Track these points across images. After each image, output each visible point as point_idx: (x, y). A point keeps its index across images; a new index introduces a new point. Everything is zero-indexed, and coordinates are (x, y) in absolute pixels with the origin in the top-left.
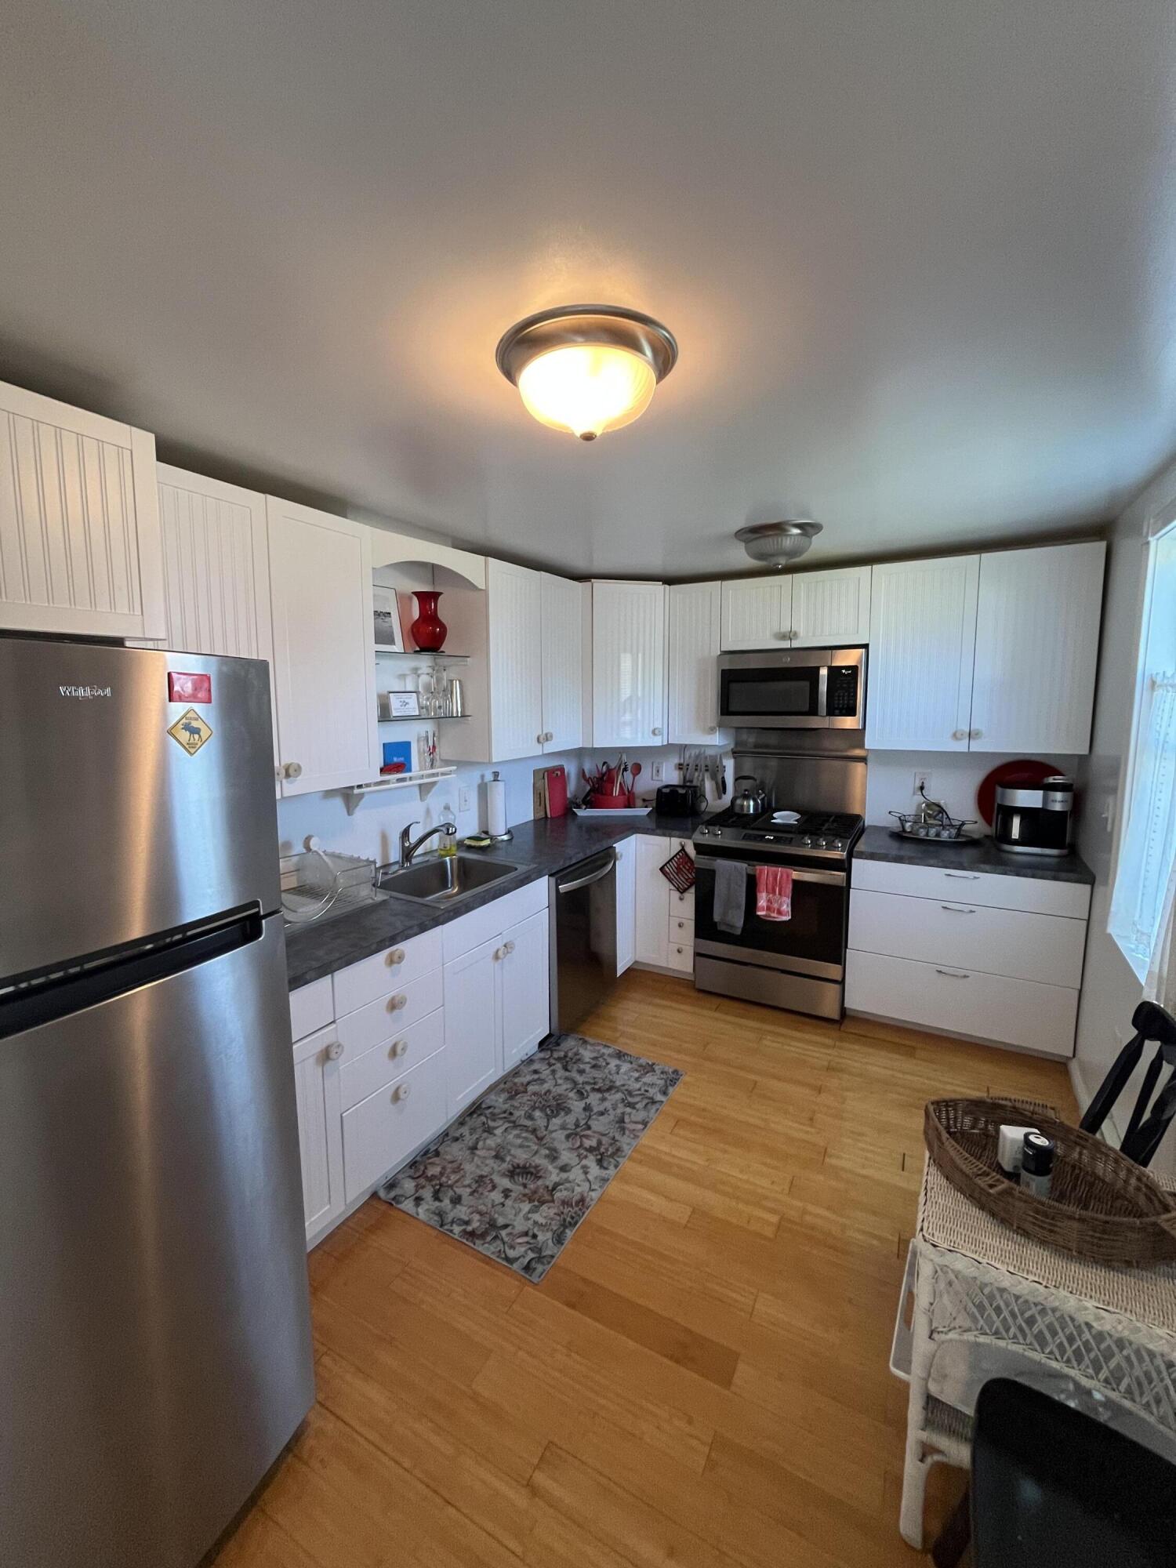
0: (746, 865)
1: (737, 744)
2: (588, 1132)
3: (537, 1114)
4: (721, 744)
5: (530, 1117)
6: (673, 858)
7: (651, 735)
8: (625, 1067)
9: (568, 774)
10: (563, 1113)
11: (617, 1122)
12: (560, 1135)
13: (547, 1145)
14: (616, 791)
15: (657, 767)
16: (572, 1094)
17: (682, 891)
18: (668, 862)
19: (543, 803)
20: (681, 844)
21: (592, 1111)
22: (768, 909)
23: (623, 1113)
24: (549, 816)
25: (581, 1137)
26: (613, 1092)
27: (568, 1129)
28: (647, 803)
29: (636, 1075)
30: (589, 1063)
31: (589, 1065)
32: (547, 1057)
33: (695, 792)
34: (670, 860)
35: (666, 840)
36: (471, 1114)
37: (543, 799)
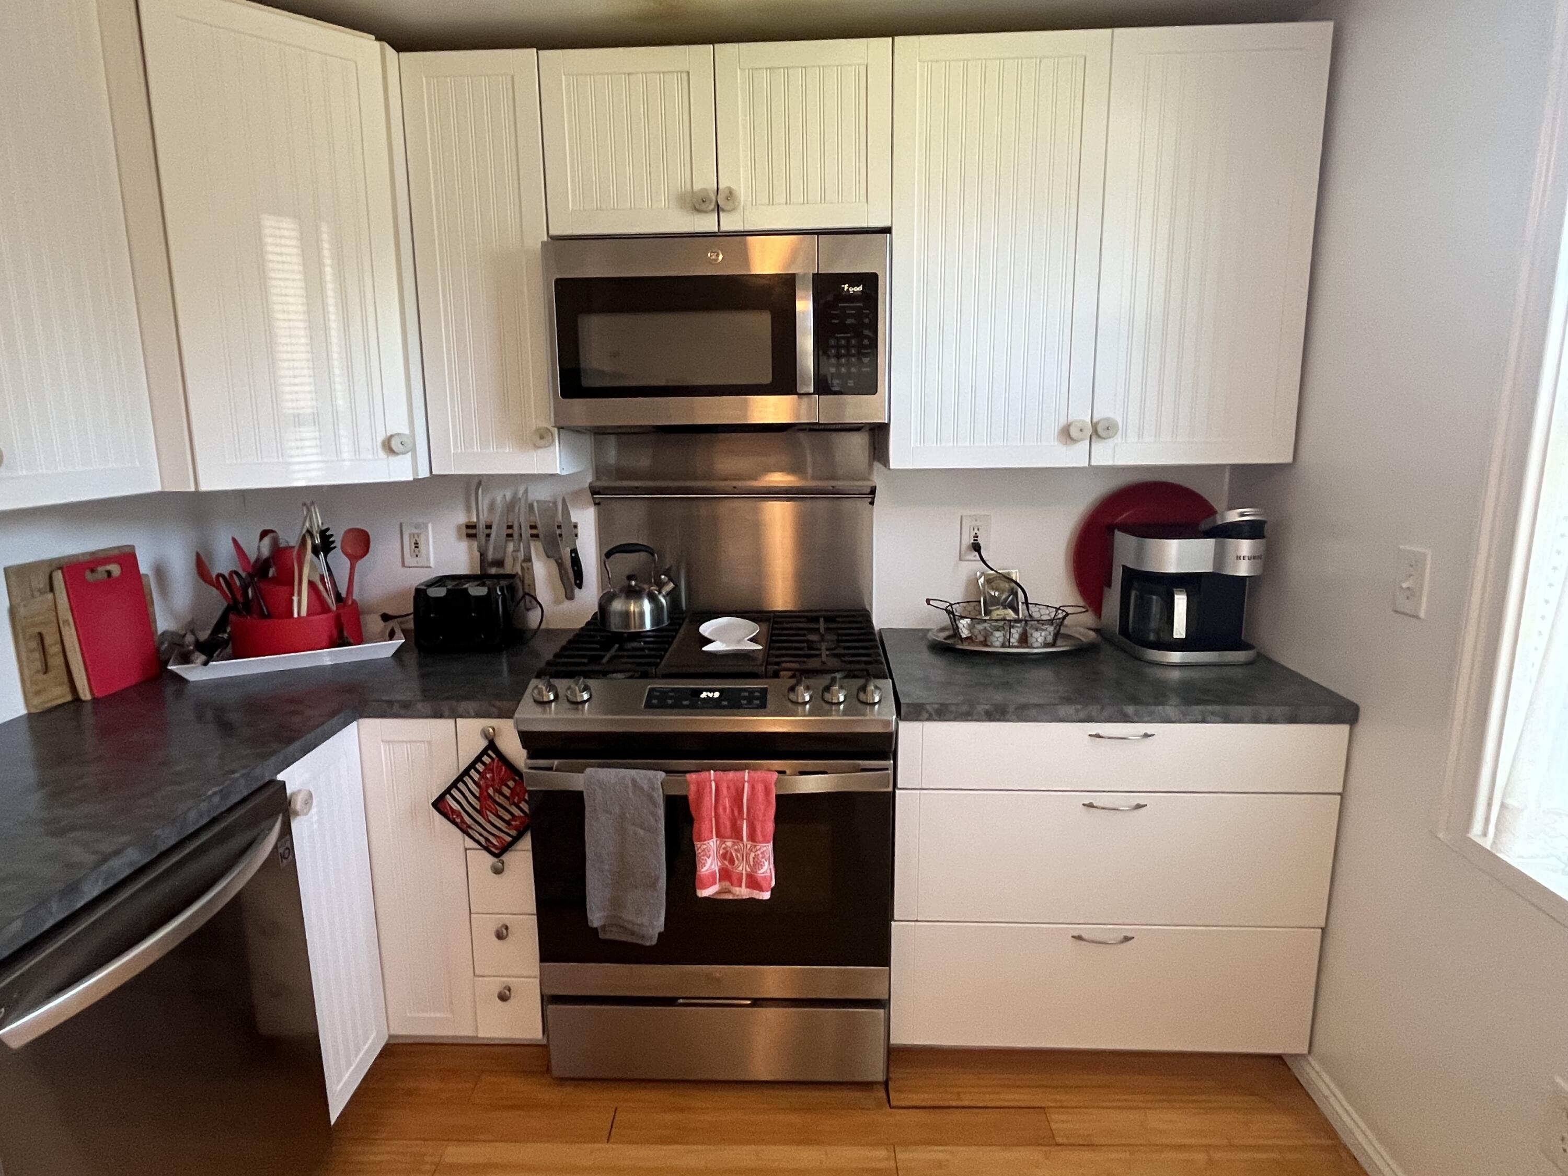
0: (661, 775)
1: (599, 472)
4: (564, 473)
6: (466, 772)
7: (382, 454)
14: (301, 605)
15: (412, 535)
17: (499, 851)
18: (454, 785)
19: (56, 661)
20: (485, 734)
22: (725, 874)
24: (85, 695)
28: (392, 624)
33: (512, 589)
34: (460, 779)
35: (443, 726)
37: (54, 649)
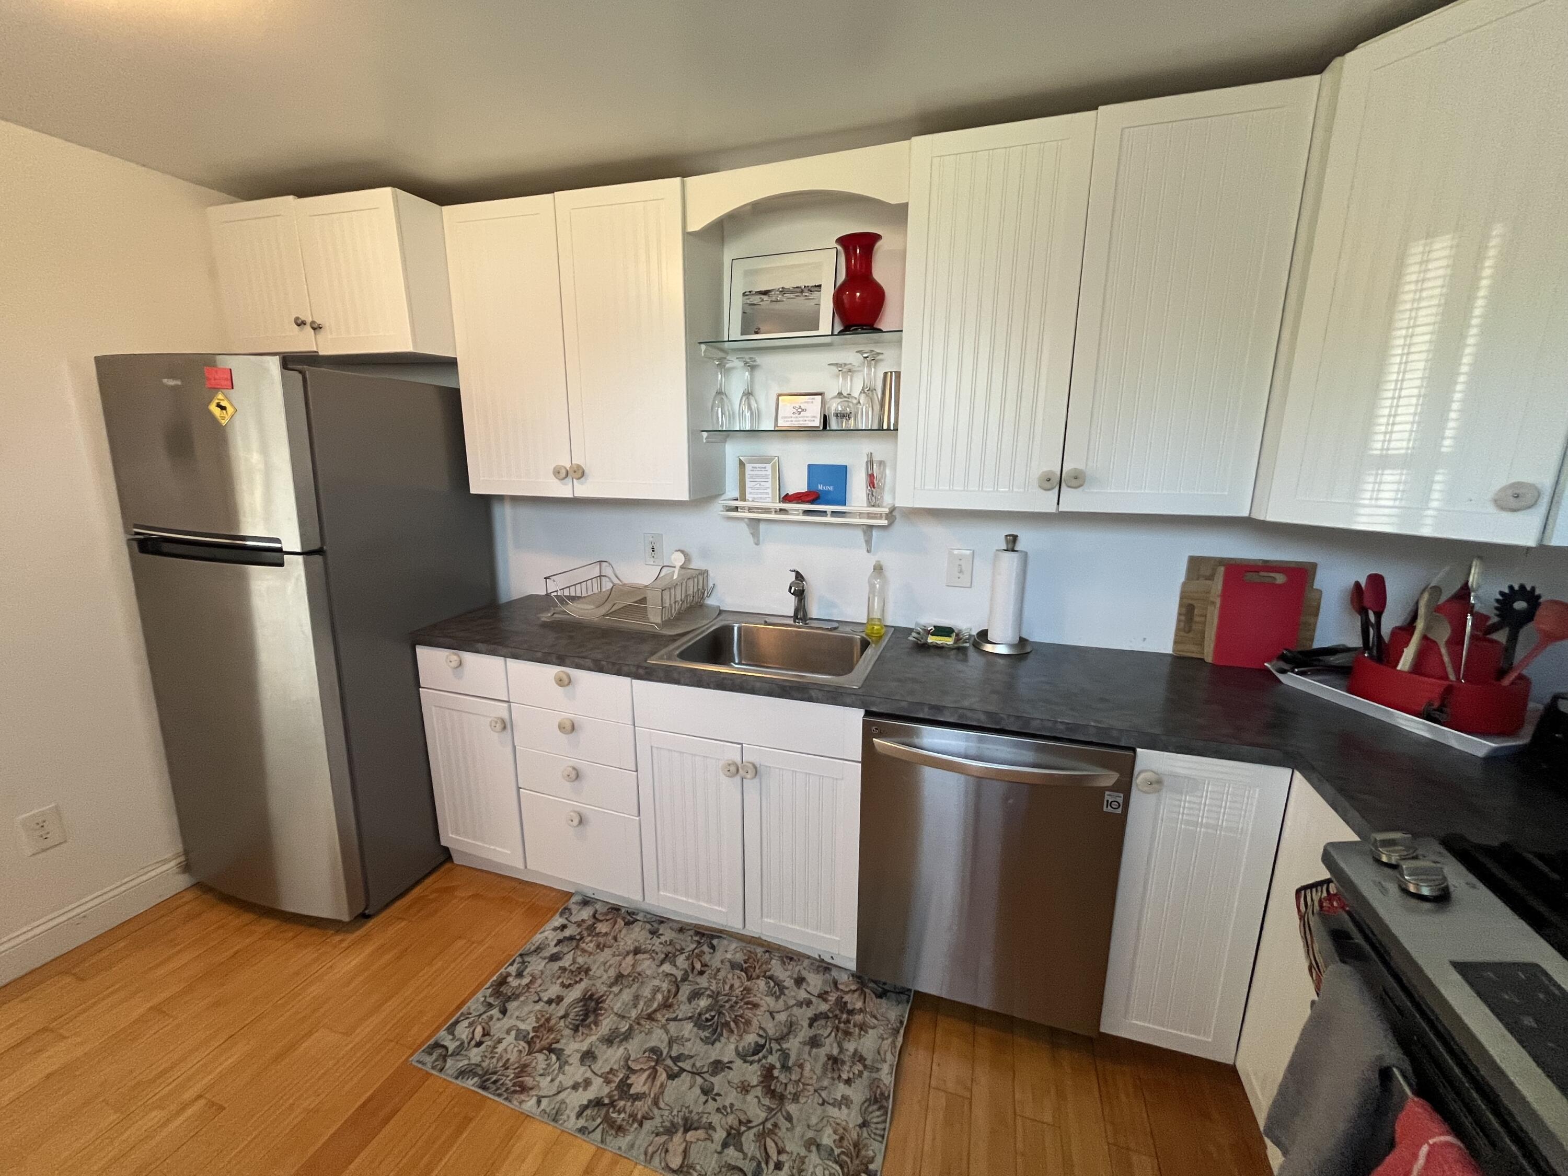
2: (662, 1076)
3: (703, 1003)
5: (695, 995)
8: (850, 1117)
10: (703, 1034)
11: (686, 1119)
12: (658, 1038)
13: (636, 1027)
14: (1407, 658)
16: (751, 1038)
21: (714, 1073)
23: (710, 1127)
25: (654, 1068)
26: (767, 1101)
27: (670, 1047)
29: (827, 1139)
30: (841, 1050)
31: (835, 1052)
32: (840, 987)
36: (697, 933)
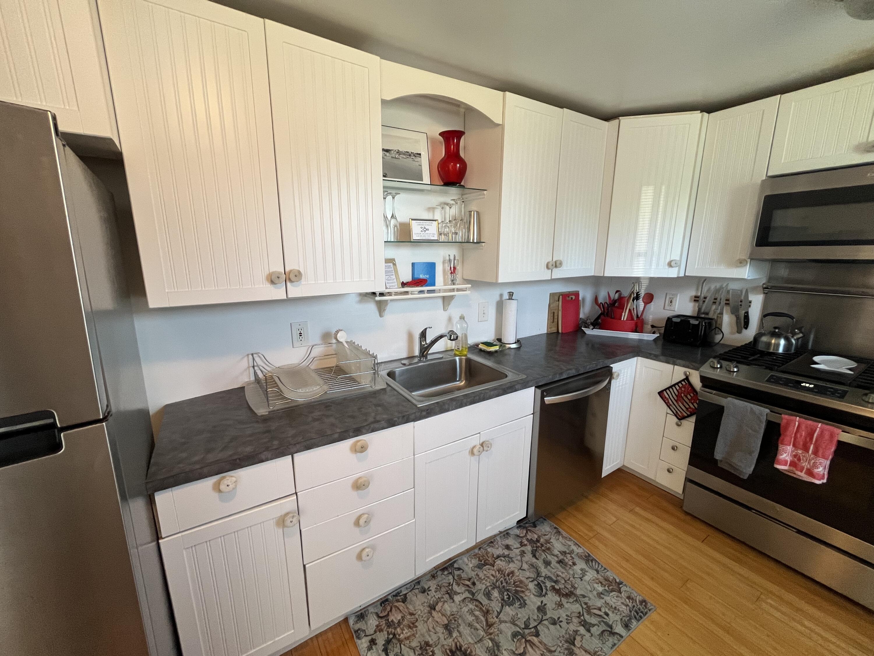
0: (767, 411)
1: (770, 279)
2: (535, 640)
3: (495, 594)
4: (749, 278)
5: (488, 595)
6: (674, 385)
7: (667, 267)
8: (591, 575)
9: (584, 299)
10: (517, 604)
11: (567, 641)
12: (508, 629)
13: (492, 636)
14: (625, 316)
15: (670, 298)
16: (532, 586)
17: (681, 418)
18: (668, 388)
19: (556, 320)
20: (685, 374)
21: (545, 613)
22: (793, 464)
23: (576, 632)
24: (560, 331)
25: (526, 641)
26: (571, 600)
27: (517, 625)
28: (655, 329)
29: (600, 589)
30: (557, 556)
31: (556, 559)
32: (521, 535)
33: (710, 324)
34: (671, 387)
35: (667, 368)
36: (443, 570)
37: (556, 317)
